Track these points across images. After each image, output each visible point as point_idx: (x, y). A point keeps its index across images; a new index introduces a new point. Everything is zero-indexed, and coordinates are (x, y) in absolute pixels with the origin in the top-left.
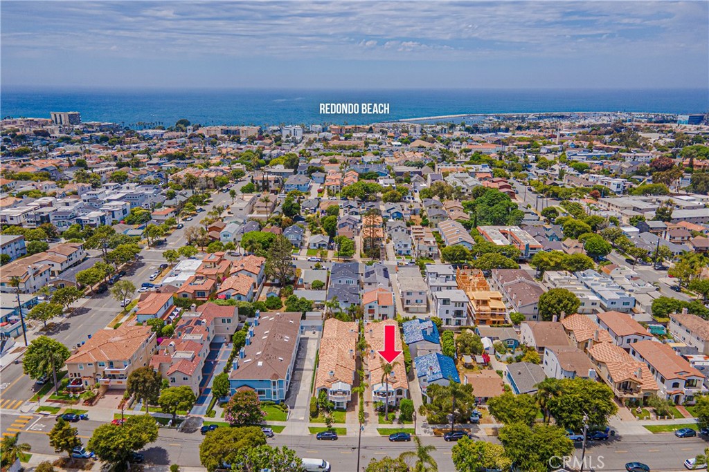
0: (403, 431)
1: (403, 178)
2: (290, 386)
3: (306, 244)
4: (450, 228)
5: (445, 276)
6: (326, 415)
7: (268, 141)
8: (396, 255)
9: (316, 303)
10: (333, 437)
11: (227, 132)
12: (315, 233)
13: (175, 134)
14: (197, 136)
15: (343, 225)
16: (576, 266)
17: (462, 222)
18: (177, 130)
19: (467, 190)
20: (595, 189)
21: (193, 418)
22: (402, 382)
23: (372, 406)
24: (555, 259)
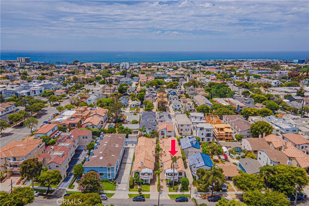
0: (183, 196)
1: (176, 80)
2: (118, 172)
3: (130, 106)
4: (200, 98)
5: (200, 118)
6: (139, 187)
7: (114, 68)
8: (174, 110)
9: (134, 130)
10: (142, 200)
11: (95, 65)
12: (134, 100)
13: (72, 66)
14: (82, 66)
15: (147, 97)
16: (264, 114)
17: (205, 97)
18: (73, 65)
19: (206, 84)
20: (265, 84)
21: (60, 189)
22: (181, 168)
23: (165, 182)
24: (254, 110)
